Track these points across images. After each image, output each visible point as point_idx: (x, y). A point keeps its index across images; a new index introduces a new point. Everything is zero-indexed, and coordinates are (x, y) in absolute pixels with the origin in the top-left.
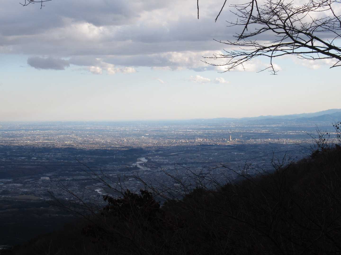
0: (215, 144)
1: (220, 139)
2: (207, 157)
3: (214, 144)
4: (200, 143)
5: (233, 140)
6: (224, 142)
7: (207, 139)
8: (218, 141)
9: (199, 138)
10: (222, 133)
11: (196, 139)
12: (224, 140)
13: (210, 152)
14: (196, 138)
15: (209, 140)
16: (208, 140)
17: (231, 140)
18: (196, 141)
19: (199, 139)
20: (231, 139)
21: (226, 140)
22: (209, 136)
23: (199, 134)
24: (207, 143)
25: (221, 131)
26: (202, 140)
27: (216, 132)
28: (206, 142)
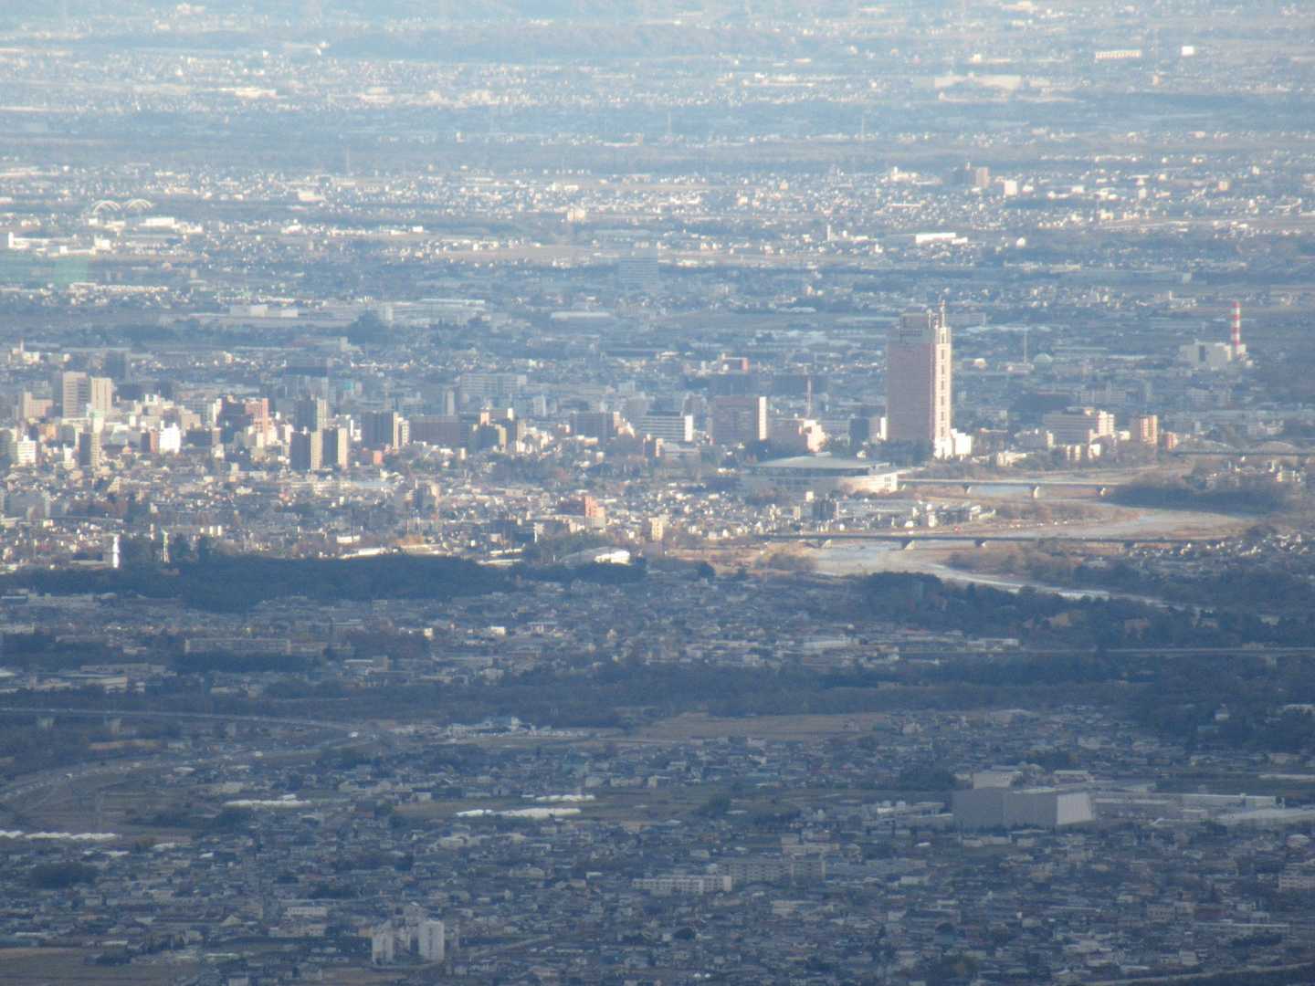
0: (521, 536)
1: (666, 410)
2: (320, 893)
3: (497, 559)
4: (133, 511)
5: (1007, 458)
6: (758, 502)
7: (305, 417)
8: (598, 478)
9: (103, 387)
10: (709, 250)
11: (33, 407)
12: (761, 450)
13: (382, 771)
14: (28, 376)
15: (377, 430)
16: (351, 433)
17: (951, 443)
18: (26, 452)
19: (100, 416)
20: (962, 421)
21: (817, 437)
22: (367, 332)
23: (100, 268)
24: (306, 509)
25: (687, 198)
26: (197, 439)
27: (547, 227)
28: (292, 486)
